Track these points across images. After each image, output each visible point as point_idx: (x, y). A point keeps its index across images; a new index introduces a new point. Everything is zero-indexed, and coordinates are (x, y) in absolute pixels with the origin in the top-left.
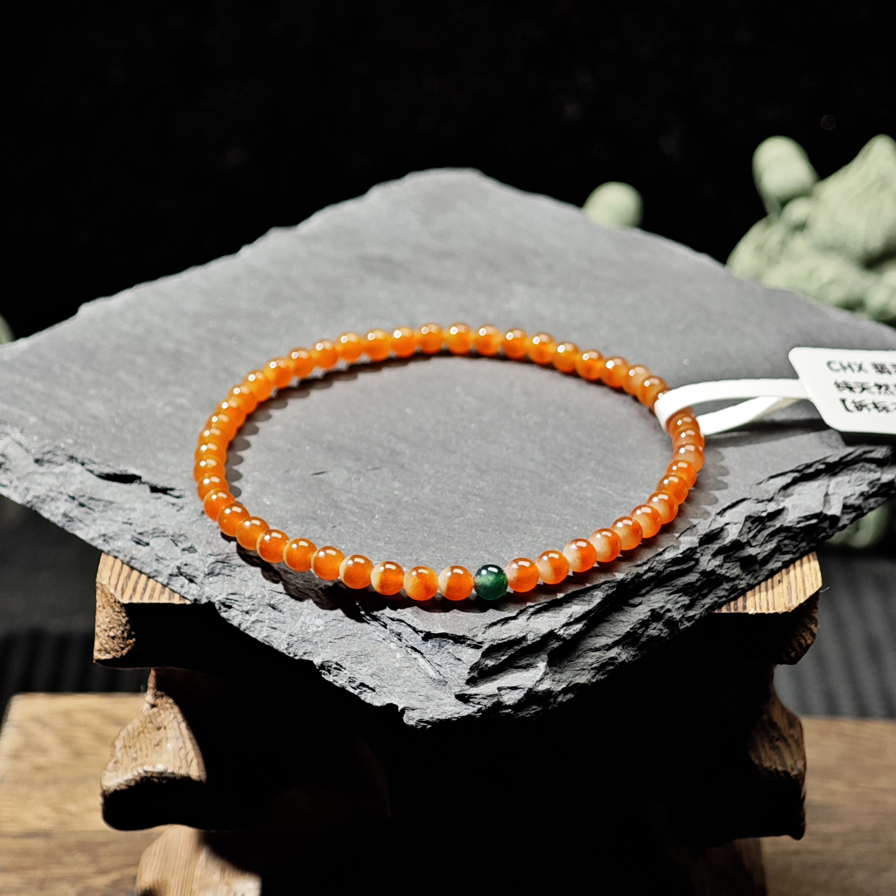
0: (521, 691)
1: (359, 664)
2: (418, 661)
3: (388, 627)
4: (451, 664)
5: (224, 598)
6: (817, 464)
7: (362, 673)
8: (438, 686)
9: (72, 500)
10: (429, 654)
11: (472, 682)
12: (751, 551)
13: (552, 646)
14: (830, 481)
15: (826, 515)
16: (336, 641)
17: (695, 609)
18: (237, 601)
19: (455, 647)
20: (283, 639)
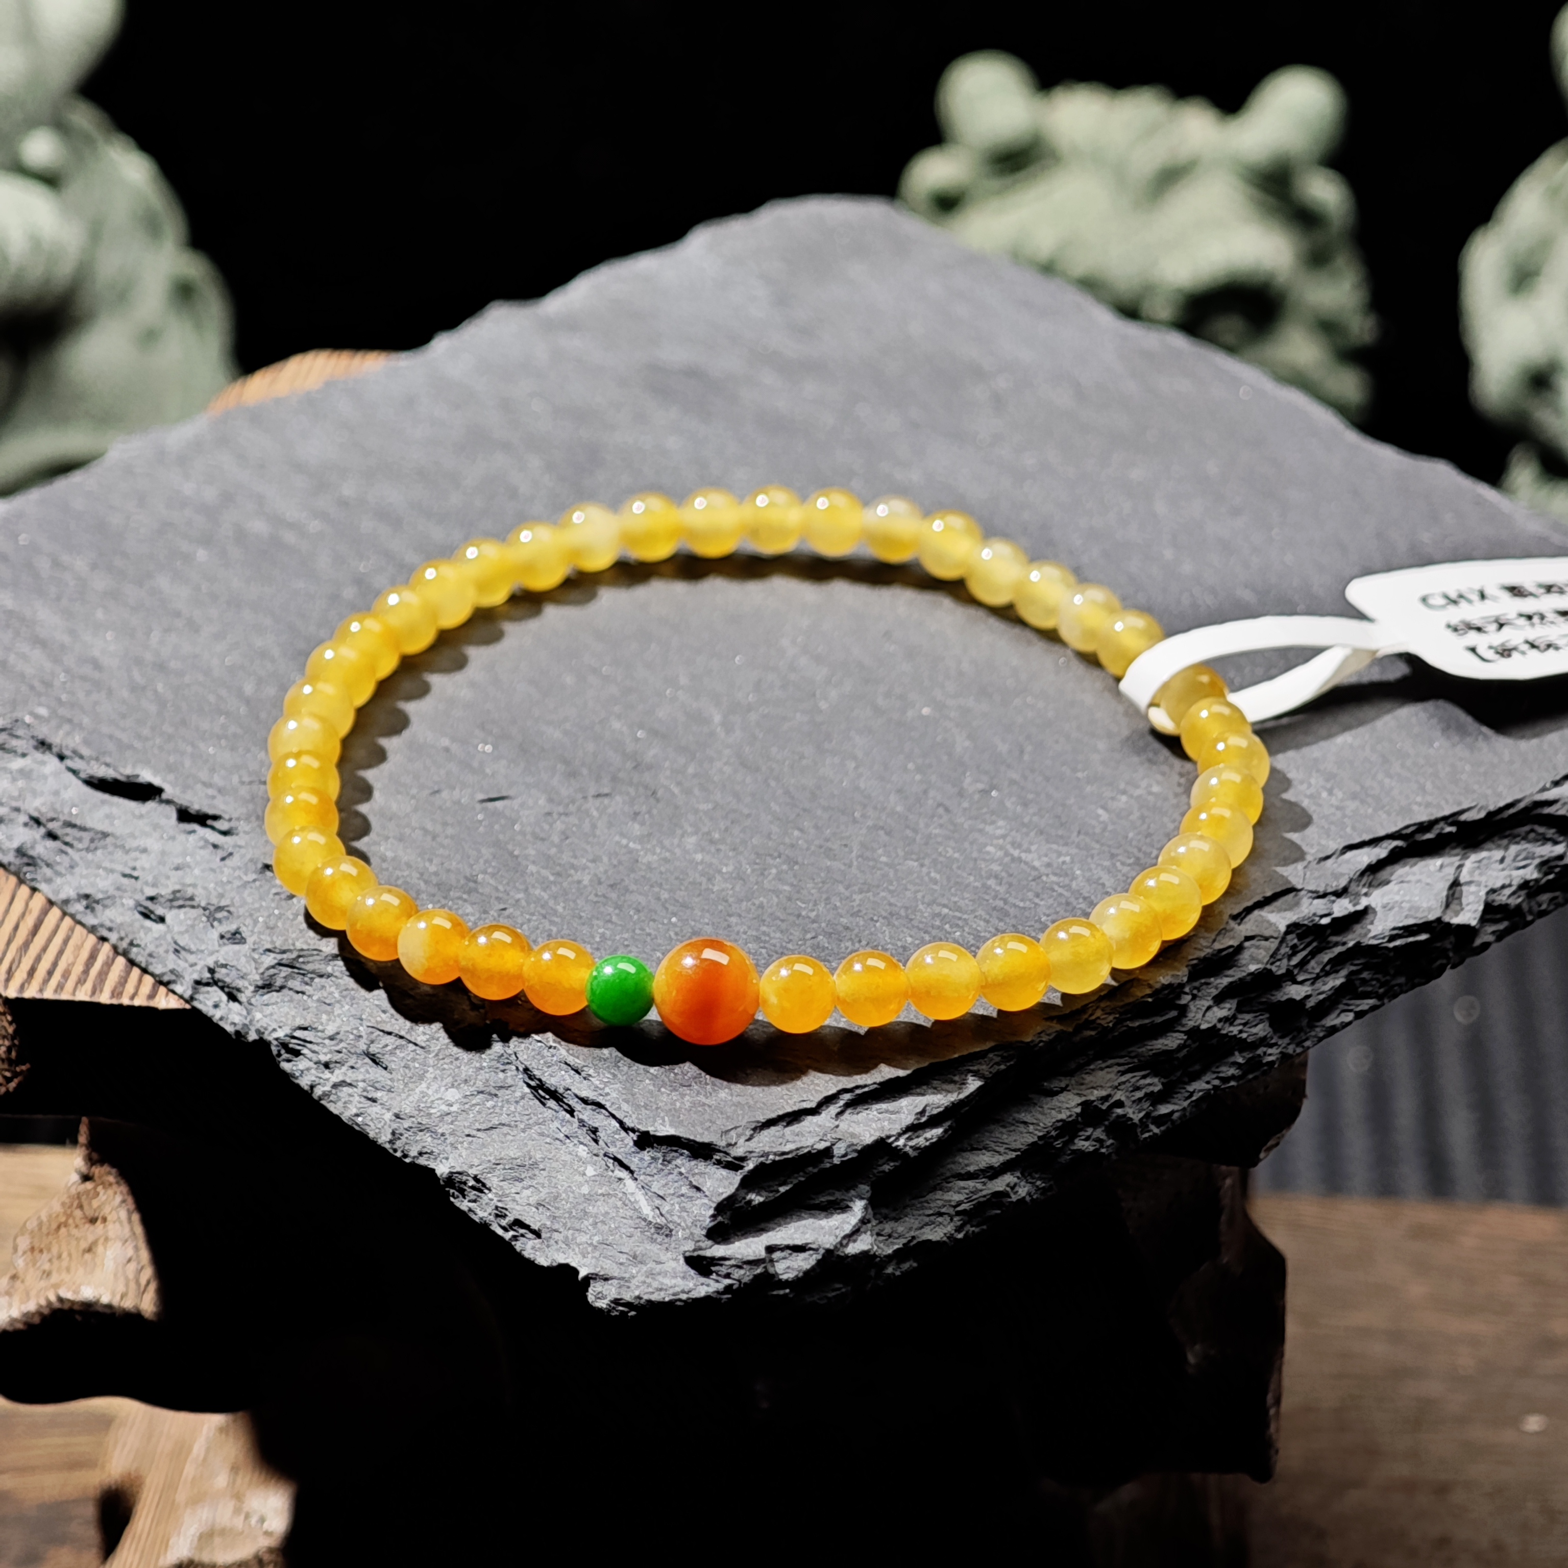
0: (811, 1255)
1: (517, 1183)
2: (625, 1185)
3: (575, 1114)
4: (683, 1195)
5: (286, 1036)
6: (1442, 824)
7: (520, 1201)
8: (655, 1236)
9: (35, 826)
10: (644, 1173)
11: (718, 1234)
12: (1296, 992)
13: (881, 1169)
14: (1465, 857)
15: (1449, 924)
16: (479, 1134)
17: (1175, 1101)
18: (310, 1042)
19: (693, 1163)
20: (385, 1124)
